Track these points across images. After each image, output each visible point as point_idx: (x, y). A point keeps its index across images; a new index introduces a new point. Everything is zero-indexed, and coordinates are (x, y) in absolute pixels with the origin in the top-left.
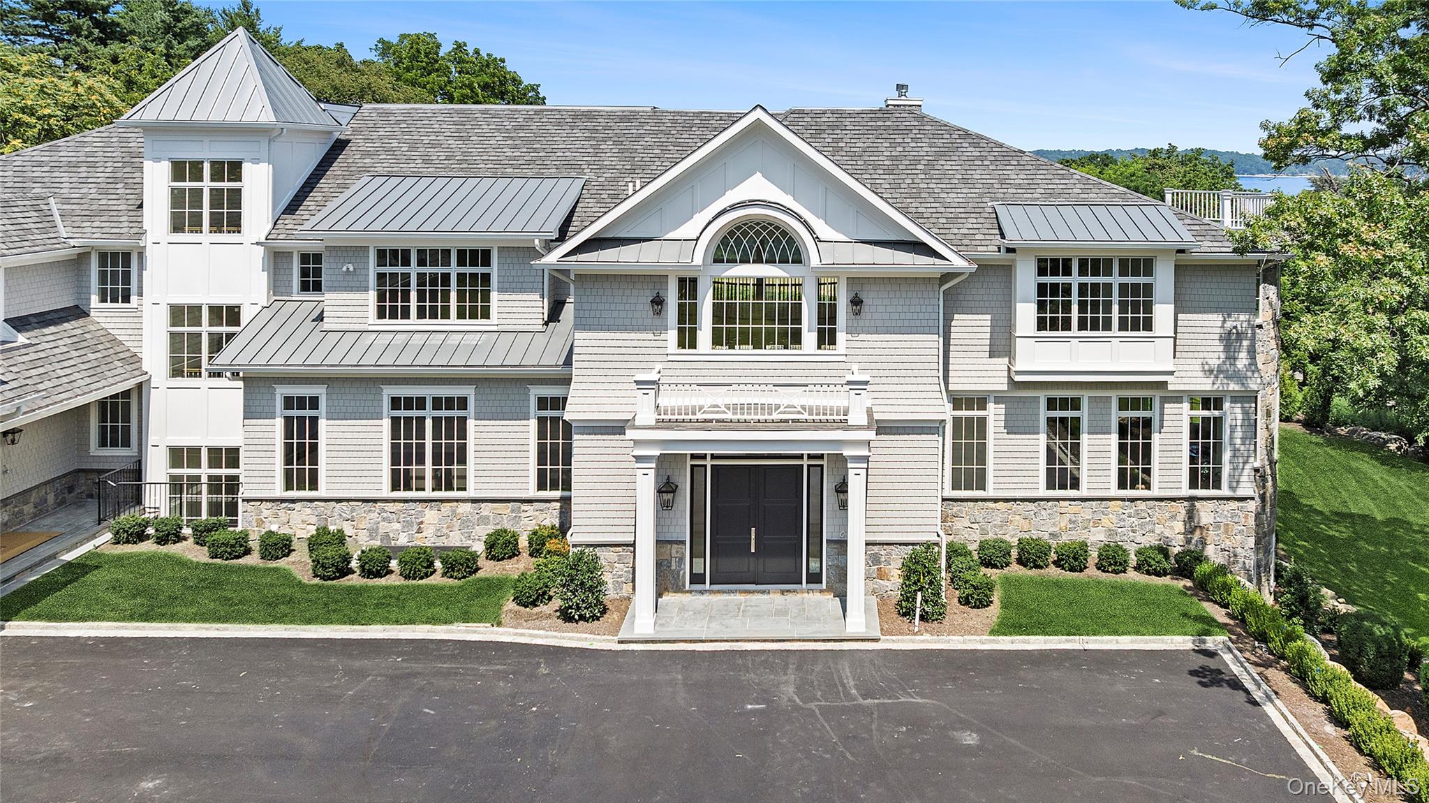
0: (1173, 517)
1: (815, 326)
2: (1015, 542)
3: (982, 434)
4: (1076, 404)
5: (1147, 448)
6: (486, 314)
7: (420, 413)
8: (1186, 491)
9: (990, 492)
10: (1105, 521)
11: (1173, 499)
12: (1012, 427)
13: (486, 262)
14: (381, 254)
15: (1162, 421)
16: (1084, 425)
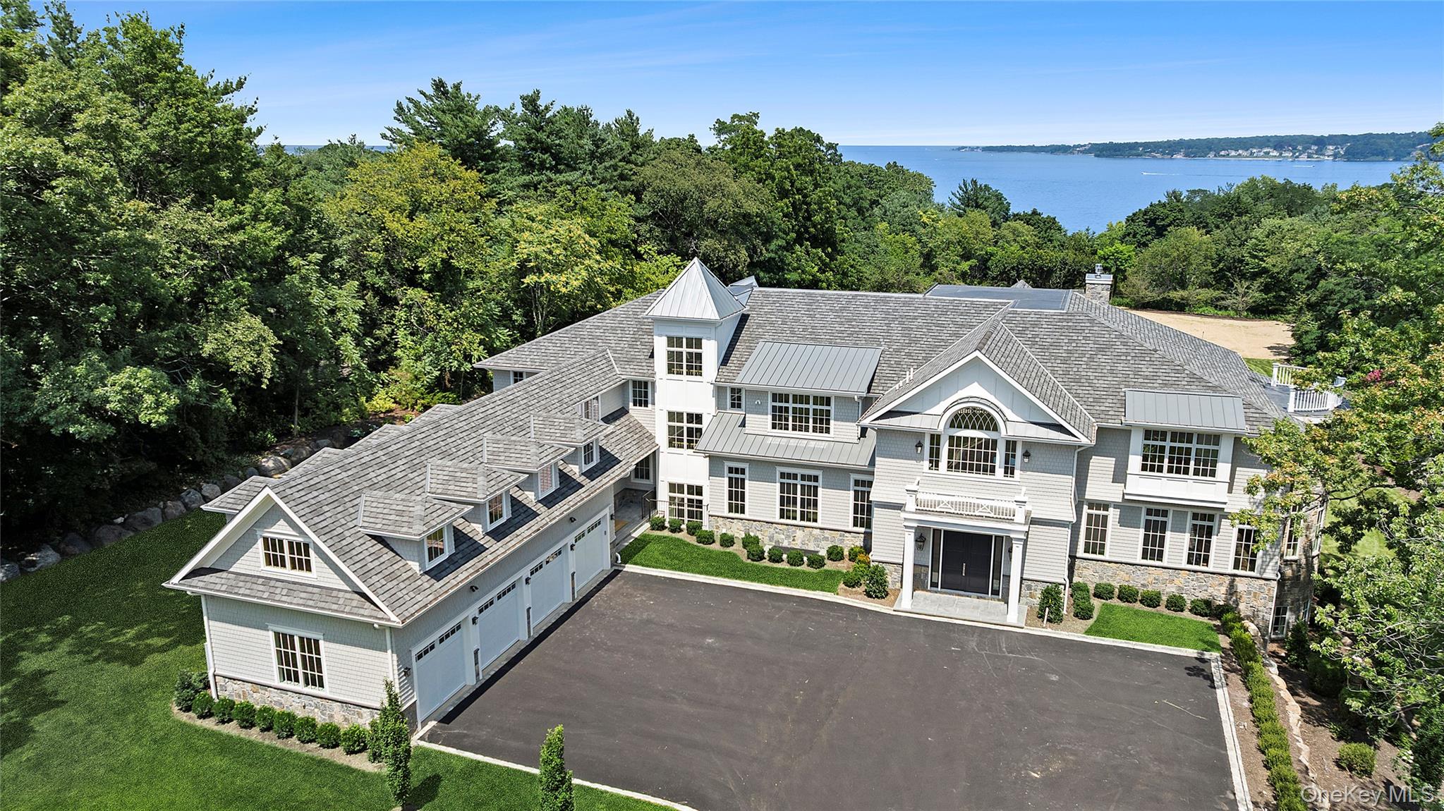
0: (1221, 585)
1: (1003, 465)
2: (1118, 586)
3: (1105, 525)
4: (1165, 513)
5: (1208, 543)
6: (828, 431)
7: (795, 482)
8: (1231, 570)
9: (1106, 557)
10: (1177, 581)
11: (1222, 574)
12: (1123, 522)
13: (828, 404)
14: (774, 395)
15: (1219, 528)
16: (1169, 526)
